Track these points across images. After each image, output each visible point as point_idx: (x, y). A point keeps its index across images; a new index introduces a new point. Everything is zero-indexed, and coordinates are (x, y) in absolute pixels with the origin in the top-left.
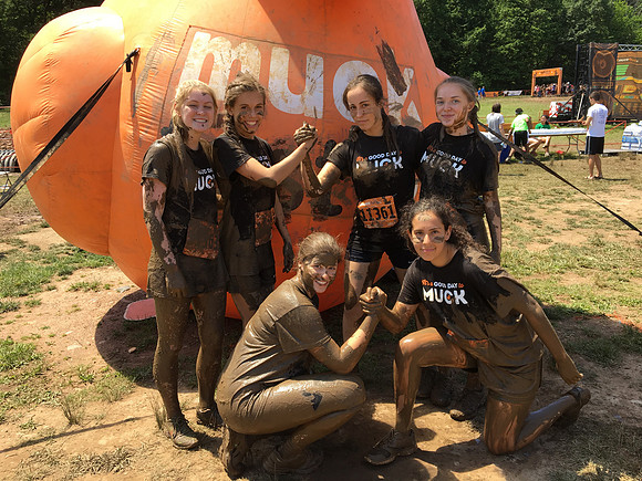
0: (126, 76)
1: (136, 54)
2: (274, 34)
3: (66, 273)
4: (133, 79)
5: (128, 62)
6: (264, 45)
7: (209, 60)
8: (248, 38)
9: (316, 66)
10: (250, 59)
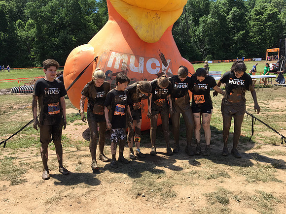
0: (94, 63)
1: (97, 57)
2: (131, 52)
4: (96, 63)
5: (95, 59)
6: (129, 55)
8: (125, 53)
10: (125, 58)
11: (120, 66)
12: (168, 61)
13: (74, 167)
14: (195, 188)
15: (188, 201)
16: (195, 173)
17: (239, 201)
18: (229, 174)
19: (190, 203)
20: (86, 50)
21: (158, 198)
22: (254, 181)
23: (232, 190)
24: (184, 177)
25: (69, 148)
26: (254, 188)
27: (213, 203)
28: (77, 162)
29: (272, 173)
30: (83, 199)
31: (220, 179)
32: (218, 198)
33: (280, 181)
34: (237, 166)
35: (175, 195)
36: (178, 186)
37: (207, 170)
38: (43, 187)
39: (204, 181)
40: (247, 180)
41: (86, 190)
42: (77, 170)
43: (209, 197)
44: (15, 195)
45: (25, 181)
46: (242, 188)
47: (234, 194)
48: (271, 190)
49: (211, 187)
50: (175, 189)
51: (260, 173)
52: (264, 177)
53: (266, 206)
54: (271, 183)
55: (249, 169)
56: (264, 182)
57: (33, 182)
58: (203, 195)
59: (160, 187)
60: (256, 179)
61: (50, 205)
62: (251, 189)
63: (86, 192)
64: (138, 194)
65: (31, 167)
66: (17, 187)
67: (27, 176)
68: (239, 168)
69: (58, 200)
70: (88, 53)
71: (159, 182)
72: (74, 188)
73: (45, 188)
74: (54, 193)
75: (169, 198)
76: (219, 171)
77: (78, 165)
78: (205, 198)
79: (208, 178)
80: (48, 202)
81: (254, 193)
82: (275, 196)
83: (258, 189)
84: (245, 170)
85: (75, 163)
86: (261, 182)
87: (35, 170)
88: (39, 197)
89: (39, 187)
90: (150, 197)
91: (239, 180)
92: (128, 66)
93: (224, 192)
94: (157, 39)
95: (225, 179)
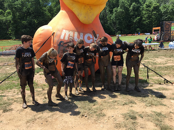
0: (52, 36)
1: (54, 33)
2: (75, 30)
3: (38, 72)
4: (53, 37)
5: (53, 34)
6: (74, 31)
7: (65, 34)
8: (71, 30)
9: (82, 34)
10: (71, 34)
11: (68, 38)
12: (98, 35)
13: (42, 100)
14: (116, 111)
15: (112, 118)
16: (116, 102)
17: (142, 118)
18: (135, 102)
19: (114, 119)
20: (47, 29)
21: (95, 117)
22: (150, 106)
23: (138, 111)
24: (109, 104)
25: (38, 89)
26: (150, 110)
27: (127, 119)
28: (43, 98)
29: (160, 101)
30: (49, 119)
31: (130, 105)
32: (130, 116)
33: (165, 105)
34: (140, 97)
35: (104, 115)
36: (106, 110)
37: (122, 100)
38: (24, 113)
39: (121, 107)
40: (146, 105)
41: (50, 114)
42: (44, 102)
43: (125, 116)
44: (6, 118)
45: (11, 110)
46: (144, 110)
47: (139, 114)
48: (160, 110)
49: (126, 110)
50: (104, 112)
51: (153, 101)
52: (155, 103)
53: (158, 120)
54: (160, 107)
55: (147, 98)
56: (156, 106)
57: (17, 110)
58: (121, 114)
59: (96, 111)
60: (151, 105)
61: (29, 124)
62: (149, 110)
63: (51, 115)
64: (83, 115)
65: (15, 101)
66: (7, 113)
67: (13, 106)
68: (141, 98)
69: (33, 120)
70: (48, 31)
71: (94, 108)
72: (43, 113)
73: (25, 114)
74: (31, 116)
75: (101, 117)
76: (129, 100)
77: (44, 99)
78: (122, 116)
79: (123, 105)
80: (28, 122)
81: (150, 112)
82: (163, 114)
83: (153, 110)
84: (144, 99)
85: (42, 98)
86: (154, 106)
87: (18, 102)
88: (21, 119)
89: (21, 113)
90: (89, 117)
91: (141, 105)
92: (73, 38)
93: (133, 112)
94: (91, 22)
95: (133, 105)
